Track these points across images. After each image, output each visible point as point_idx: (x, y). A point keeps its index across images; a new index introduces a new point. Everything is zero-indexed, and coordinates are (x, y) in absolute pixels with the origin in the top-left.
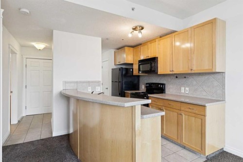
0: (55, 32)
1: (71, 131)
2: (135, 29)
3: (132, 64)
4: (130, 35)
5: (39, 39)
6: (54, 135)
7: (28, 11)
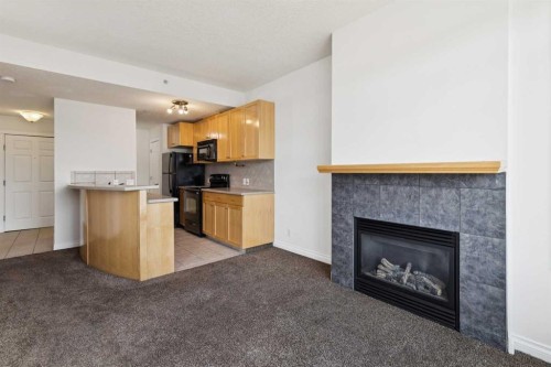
0: (56, 100)
1: (82, 243)
2: (178, 103)
3: (191, 148)
4: (170, 111)
5: (30, 107)
6: (57, 247)
7: (12, 80)
